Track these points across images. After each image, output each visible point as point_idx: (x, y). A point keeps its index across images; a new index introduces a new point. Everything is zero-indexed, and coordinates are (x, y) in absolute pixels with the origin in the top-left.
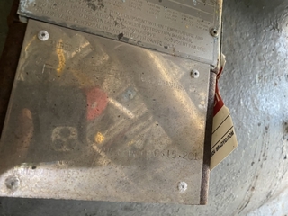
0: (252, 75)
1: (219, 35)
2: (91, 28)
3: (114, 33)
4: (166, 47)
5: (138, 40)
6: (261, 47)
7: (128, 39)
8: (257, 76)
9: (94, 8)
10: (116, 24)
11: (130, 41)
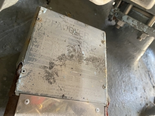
0: (120, 90)
1: (107, 88)
2: (50, 94)
3: (60, 95)
4: (84, 98)
5: (71, 97)
6: (123, 75)
7: (66, 97)
8: (123, 90)
9: (51, 83)
10: (61, 90)
11: (68, 98)
